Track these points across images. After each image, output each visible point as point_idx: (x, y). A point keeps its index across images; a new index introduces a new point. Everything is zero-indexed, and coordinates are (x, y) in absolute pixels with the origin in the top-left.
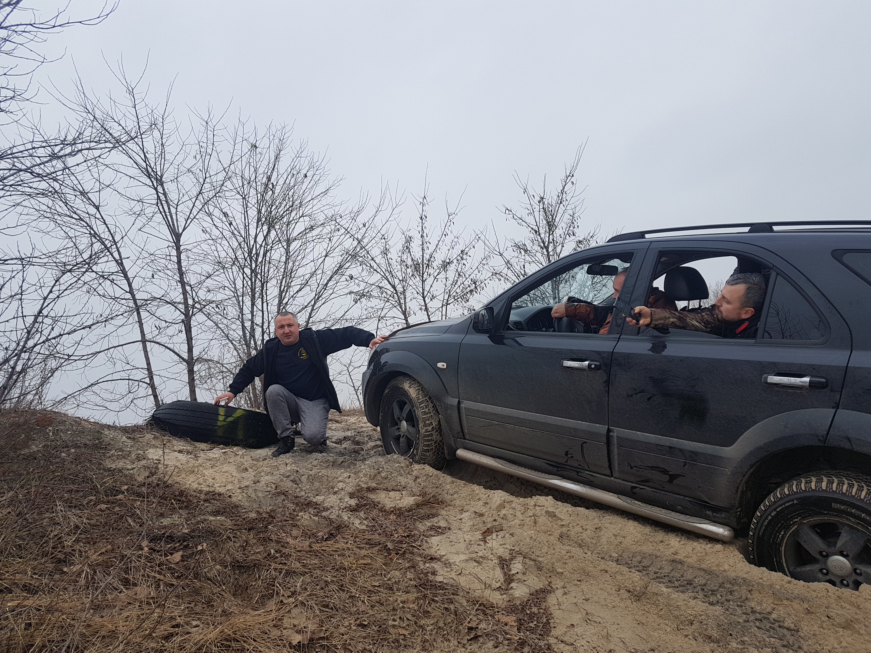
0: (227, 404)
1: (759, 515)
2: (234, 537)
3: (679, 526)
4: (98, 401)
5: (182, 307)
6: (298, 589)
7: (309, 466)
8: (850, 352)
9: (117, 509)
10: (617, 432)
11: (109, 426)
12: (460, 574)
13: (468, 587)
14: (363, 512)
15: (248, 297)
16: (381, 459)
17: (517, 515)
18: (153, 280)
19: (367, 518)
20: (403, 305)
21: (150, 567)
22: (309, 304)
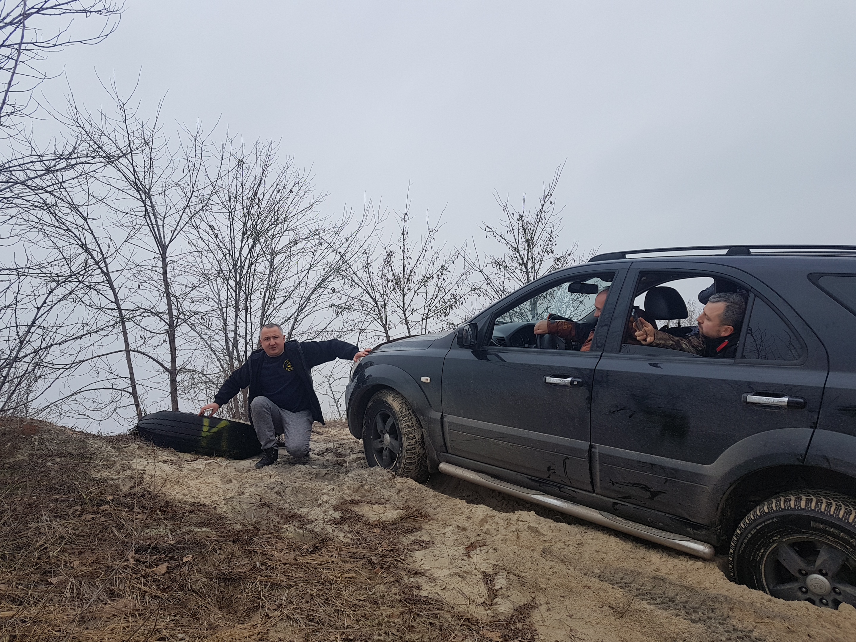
0: (212, 414)
1: (739, 532)
2: (219, 549)
3: (659, 542)
4: (81, 409)
5: (166, 317)
6: (284, 602)
7: (293, 478)
8: (827, 373)
9: (103, 519)
10: (599, 448)
11: (94, 435)
12: (444, 589)
13: (452, 602)
14: (347, 525)
15: (232, 308)
16: (364, 472)
17: (500, 530)
18: (139, 290)
19: (351, 531)
20: (384, 319)
21: (136, 578)
22: (291, 316)
